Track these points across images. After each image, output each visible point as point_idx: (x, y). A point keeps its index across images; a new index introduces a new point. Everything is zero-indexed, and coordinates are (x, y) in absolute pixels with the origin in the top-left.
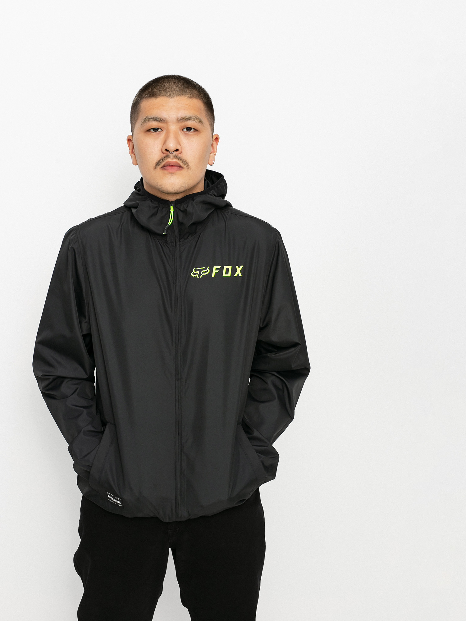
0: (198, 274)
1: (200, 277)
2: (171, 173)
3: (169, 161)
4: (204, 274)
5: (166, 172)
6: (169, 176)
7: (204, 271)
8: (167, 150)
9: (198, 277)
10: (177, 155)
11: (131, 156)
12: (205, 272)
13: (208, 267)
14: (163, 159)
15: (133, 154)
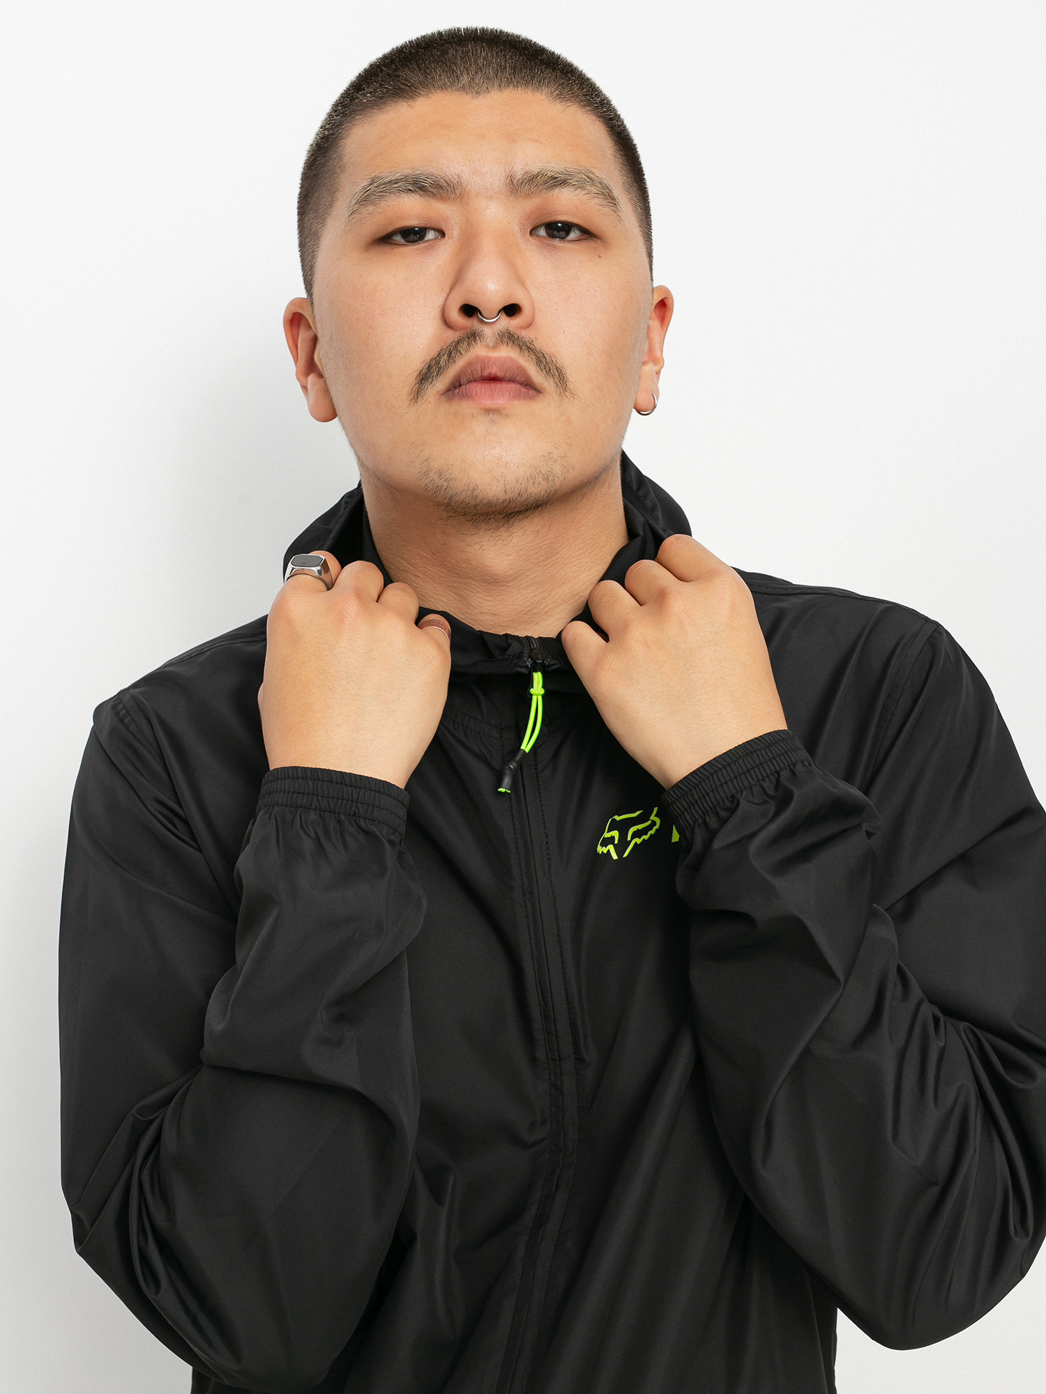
0: (616, 842)
1: (625, 855)
2: (488, 411)
3: (478, 358)
4: (638, 841)
5: (466, 407)
6: (480, 426)
7: (640, 827)
8: (469, 310)
9: (615, 857)
10: (512, 330)
11: (305, 388)
12: (645, 831)
13: (656, 809)
14: (451, 351)
15: (311, 378)
